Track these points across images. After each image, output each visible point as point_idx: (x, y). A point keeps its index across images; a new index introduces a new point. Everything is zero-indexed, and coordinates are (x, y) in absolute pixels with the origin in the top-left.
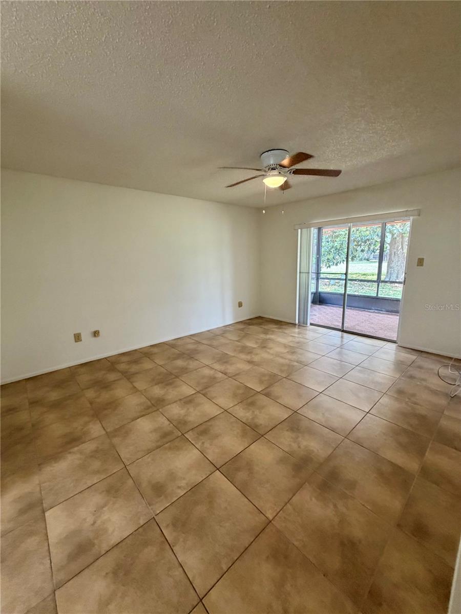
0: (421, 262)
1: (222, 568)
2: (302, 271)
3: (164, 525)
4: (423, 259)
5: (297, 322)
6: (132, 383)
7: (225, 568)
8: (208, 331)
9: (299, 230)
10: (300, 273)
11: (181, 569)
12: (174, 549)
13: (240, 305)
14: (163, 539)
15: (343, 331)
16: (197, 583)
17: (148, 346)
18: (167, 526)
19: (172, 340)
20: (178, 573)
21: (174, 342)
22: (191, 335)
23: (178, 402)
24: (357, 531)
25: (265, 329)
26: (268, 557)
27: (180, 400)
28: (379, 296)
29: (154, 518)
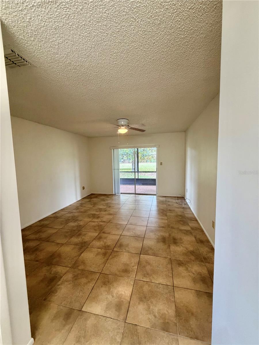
0: (161, 164)
1: (171, 276)
2: (115, 168)
3: (142, 279)
4: (162, 163)
5: (114, 193)
6: (53, 242)
7: (172, 276)
8: (70, 205)
9: (112, 150)
10: (114, 169)
11: (160, 284)
12: (152, 282)
13: (84, 188)
14: (146, 282)
15: (136, 194)
16: (168, 284)
17: (38, 221)
18: (143, 278)
19: (52, 214)
20: (161, 286)
21: (54, 215)
22: (61, 210)
23: (95, 240)
24: (191, 249)
25: (101, 199)
26: (179, 266)
27: (94, 239)
28: (139, 178)
29: (135, 280)
